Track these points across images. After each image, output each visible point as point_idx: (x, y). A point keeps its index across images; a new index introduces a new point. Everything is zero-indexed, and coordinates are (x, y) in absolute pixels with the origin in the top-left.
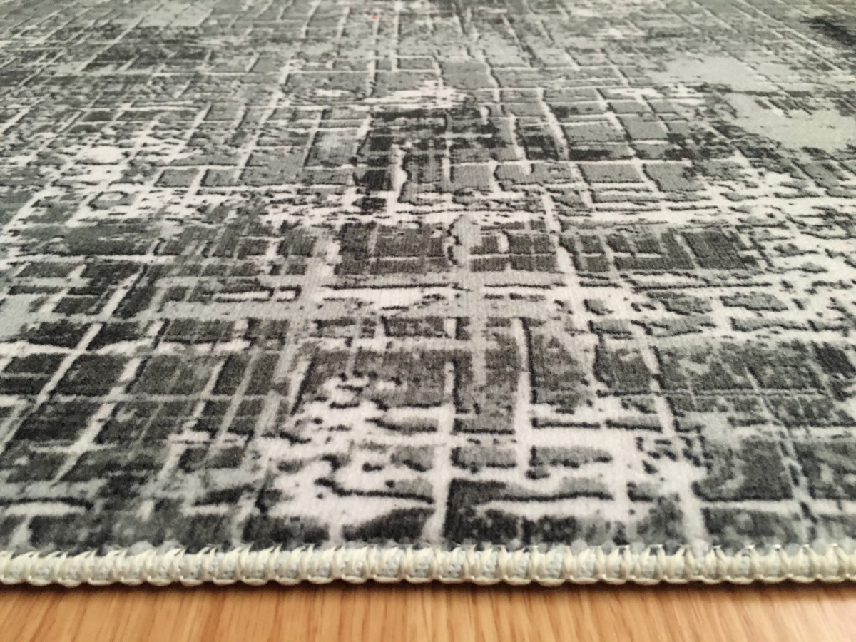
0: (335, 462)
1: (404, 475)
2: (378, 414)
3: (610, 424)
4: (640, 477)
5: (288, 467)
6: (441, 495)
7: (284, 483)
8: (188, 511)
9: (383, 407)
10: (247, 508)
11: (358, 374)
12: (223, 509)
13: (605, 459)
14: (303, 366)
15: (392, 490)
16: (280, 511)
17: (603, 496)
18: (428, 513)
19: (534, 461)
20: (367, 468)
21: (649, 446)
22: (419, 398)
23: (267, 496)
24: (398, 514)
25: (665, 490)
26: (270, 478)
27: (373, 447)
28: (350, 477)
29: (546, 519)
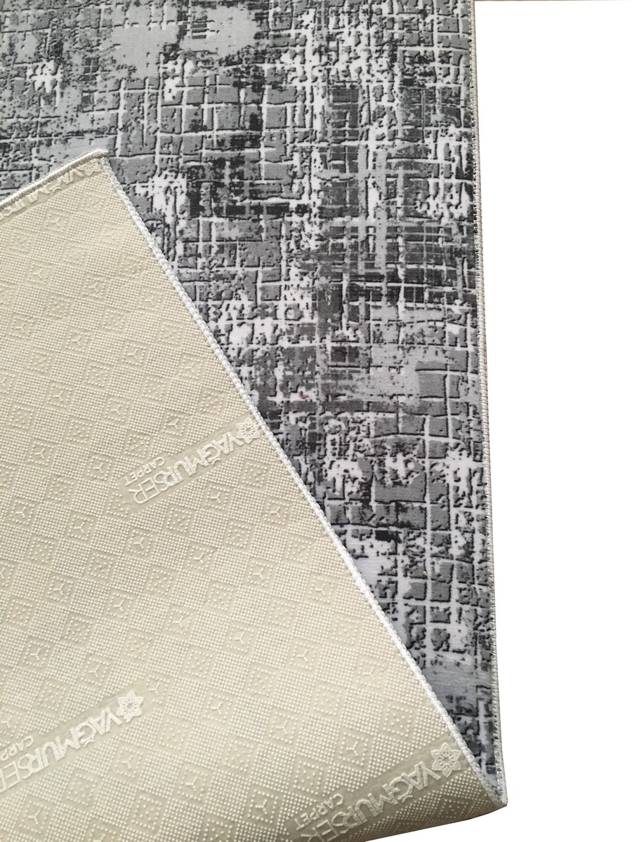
0: (449, 205)
1: (454, 190)
2: (431, 197)
3: (435, 141)
4: (454, 138)
5: (452, 216)
6: (460, 181)
7: (457, 216)
8: (465, 235)
9: (429, 196)
10: (465, 223)
11: (415, 204)
12: (465, 229)
13: (448, 145)
14: (410, 219)
15: (459, 192)
16: (465, 215)
17: (460, 147)
18: (466, 184)
19: (449, 160)
20: (452, 198)
21: (444, 134)
22: (426, 187)
23: (461, 219)
24: (466, 190)
25: (459, 134)
26: (455, 220)
27: (444, 197)
28: (455, 201)
29: (467, 159)
